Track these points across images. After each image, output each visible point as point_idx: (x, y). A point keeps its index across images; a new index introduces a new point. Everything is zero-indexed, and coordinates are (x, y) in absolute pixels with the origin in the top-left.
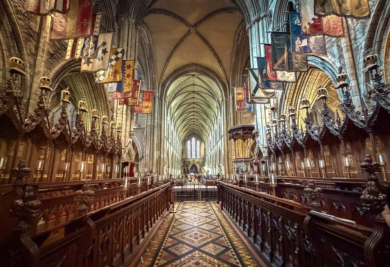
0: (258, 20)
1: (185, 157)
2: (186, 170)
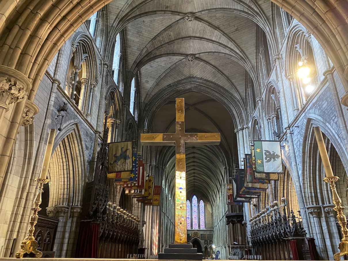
0: (242, 129)
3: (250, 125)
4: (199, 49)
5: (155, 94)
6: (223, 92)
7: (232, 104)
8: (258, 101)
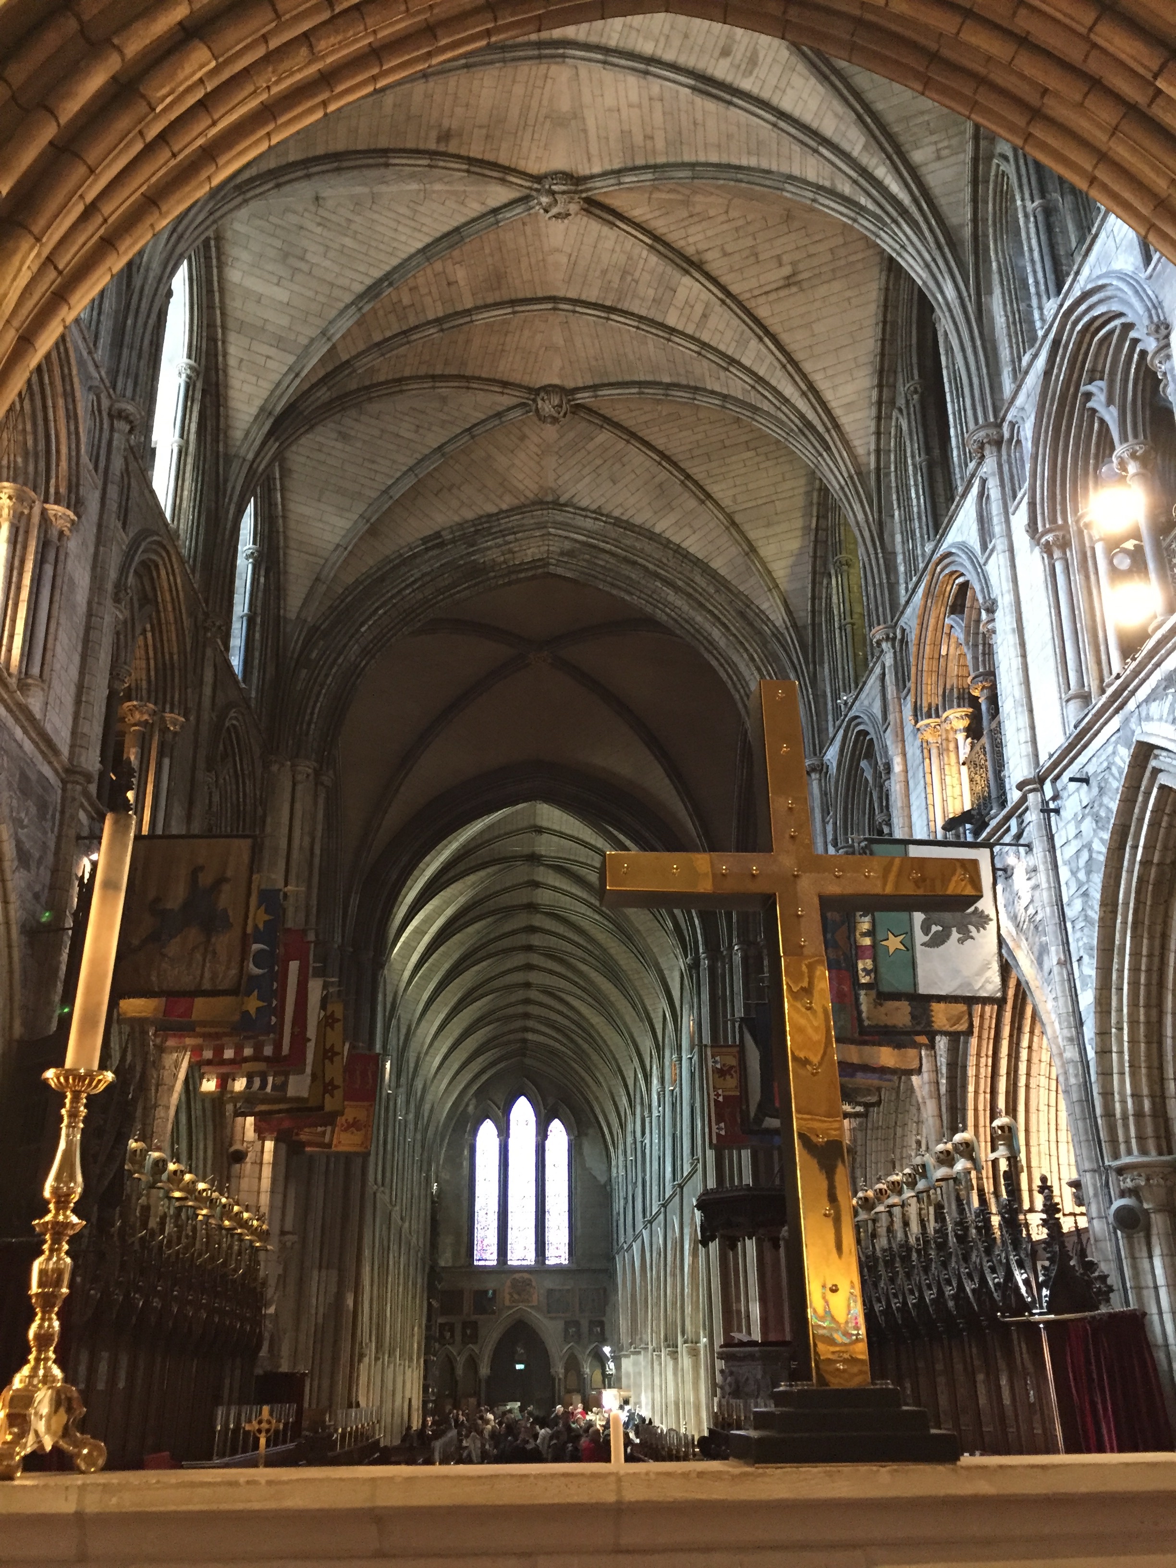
1: (456, 1255)
2: (459, 1371)
3: (832, 754)
4: (593, 363)
5: (357, 582)
6: (704, 585)
7: (746, 650)
8: (879, 643)
